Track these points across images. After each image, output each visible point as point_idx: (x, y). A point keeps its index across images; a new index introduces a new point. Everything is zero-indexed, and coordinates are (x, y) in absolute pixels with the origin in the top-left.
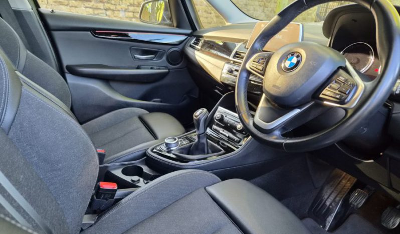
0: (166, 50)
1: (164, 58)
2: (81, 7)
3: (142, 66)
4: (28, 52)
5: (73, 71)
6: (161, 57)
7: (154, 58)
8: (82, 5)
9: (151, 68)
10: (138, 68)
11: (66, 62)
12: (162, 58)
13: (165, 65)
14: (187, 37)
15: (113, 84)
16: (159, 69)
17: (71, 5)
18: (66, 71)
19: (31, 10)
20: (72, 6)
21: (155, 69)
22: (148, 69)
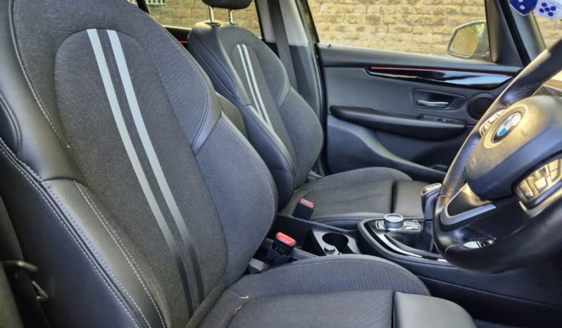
0: (469, 97)
1: (464, 108)
2: (427, 33)
3: (426, 116)
4: (292, 89)
5: (336, 113)
6: (458, 106)
7: (447, 105)
8: (431, 31)
9: (439, 120)
10: (418, 118)
11: (332, 101)
12: (459, 108)
13: (463, 118)
14: (510, 77)
15: (381, 135)
16: (451, 122)
17: (414, 31)
18: (329, 112)
19: (307, 45)
20: (416, 33)
21: (444, 122)
22: (433, 120)
